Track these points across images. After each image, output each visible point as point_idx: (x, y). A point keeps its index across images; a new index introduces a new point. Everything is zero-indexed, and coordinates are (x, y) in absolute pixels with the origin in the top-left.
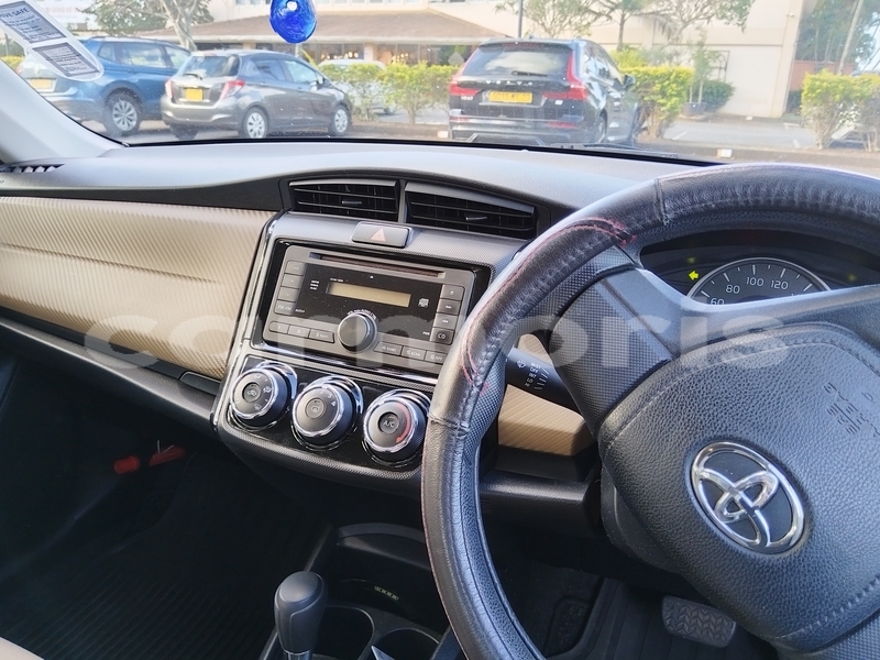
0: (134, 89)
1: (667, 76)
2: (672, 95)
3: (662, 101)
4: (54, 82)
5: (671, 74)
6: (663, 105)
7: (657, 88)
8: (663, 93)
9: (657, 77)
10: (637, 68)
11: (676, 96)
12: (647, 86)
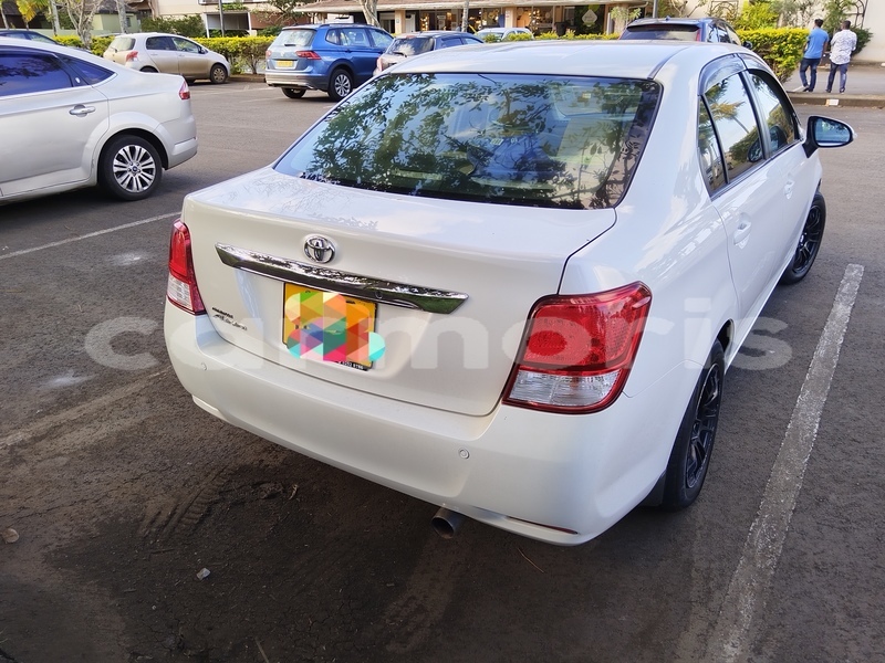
0: (350, 66)
1: (784, 38)
2: (788, 54)
3: (779, 59)
4: (296, 63)
5: (788, 36)
6: (780, 63)
7: (775, 48)
8: (781, 53)
9: (775, 39)
10: (757, 31)
11: (792, 54)
12: (767, 46)
